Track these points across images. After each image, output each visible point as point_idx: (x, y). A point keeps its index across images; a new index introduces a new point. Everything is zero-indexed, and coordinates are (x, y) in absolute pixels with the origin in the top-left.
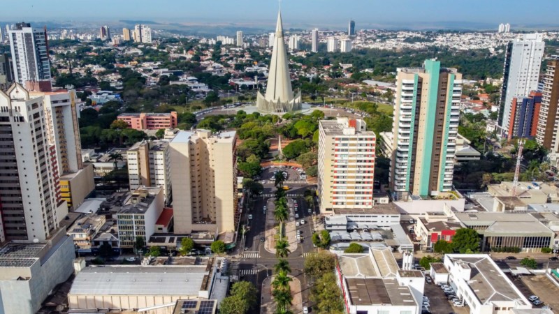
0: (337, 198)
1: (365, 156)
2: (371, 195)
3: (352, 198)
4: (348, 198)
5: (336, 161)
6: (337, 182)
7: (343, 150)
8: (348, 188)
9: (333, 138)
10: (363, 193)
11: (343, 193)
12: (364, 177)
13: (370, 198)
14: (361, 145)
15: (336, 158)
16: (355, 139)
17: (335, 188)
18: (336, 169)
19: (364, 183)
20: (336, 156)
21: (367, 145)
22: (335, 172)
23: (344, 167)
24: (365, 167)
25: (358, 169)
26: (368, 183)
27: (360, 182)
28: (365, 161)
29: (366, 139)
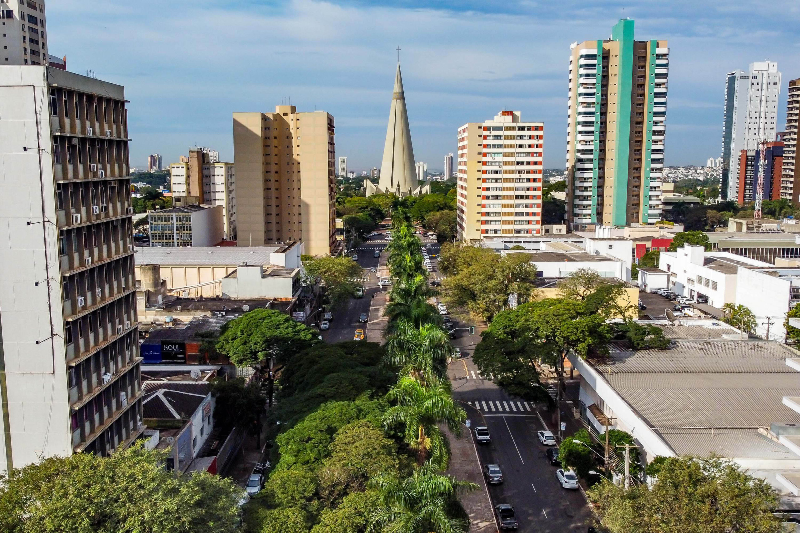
0: (487, 222)
1: (528, 154)
2: (539, 218)
3: (511, 222)
4: (504, 222)
5: (485, 163)
6: (488, 198)
7: (494, 146)
8: (504, 206)
9: (480, 127)
10: (527, 214)
11: (496, 214)
12: (528, 189)
13: (538, 222)
14: (521, 137)
15: (484, 159)
16: (513, 129)
17: (484, 206)
18: (485, 176)
19: (528, 197)
20: (485, 155)
21: (531, 137)
22: (484, 181)
23: (496, 172)
24: (528, 172)
25: (517, 176)
26: (534, 197)
27: (521, 197)
28: (529, 163)
29: (529, 129)
